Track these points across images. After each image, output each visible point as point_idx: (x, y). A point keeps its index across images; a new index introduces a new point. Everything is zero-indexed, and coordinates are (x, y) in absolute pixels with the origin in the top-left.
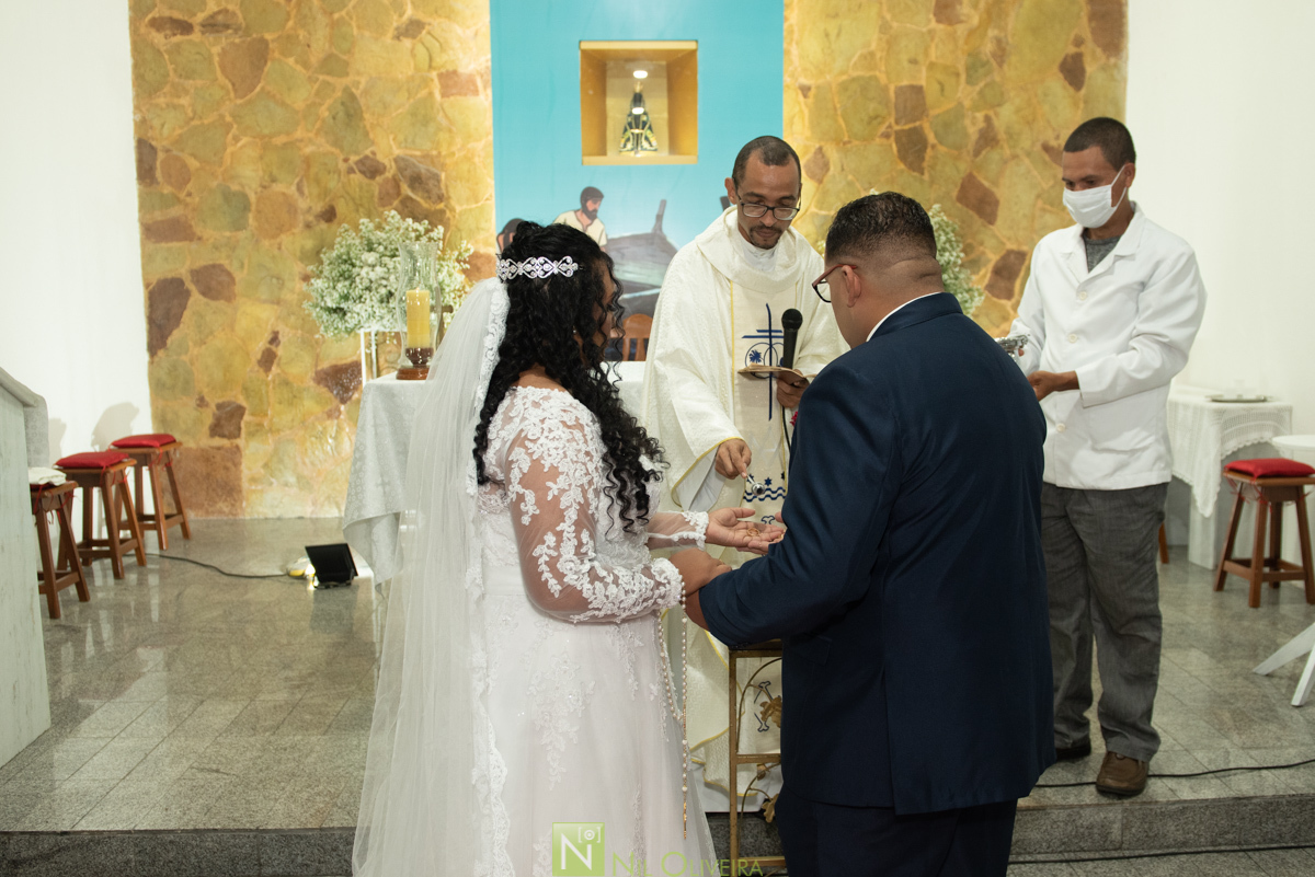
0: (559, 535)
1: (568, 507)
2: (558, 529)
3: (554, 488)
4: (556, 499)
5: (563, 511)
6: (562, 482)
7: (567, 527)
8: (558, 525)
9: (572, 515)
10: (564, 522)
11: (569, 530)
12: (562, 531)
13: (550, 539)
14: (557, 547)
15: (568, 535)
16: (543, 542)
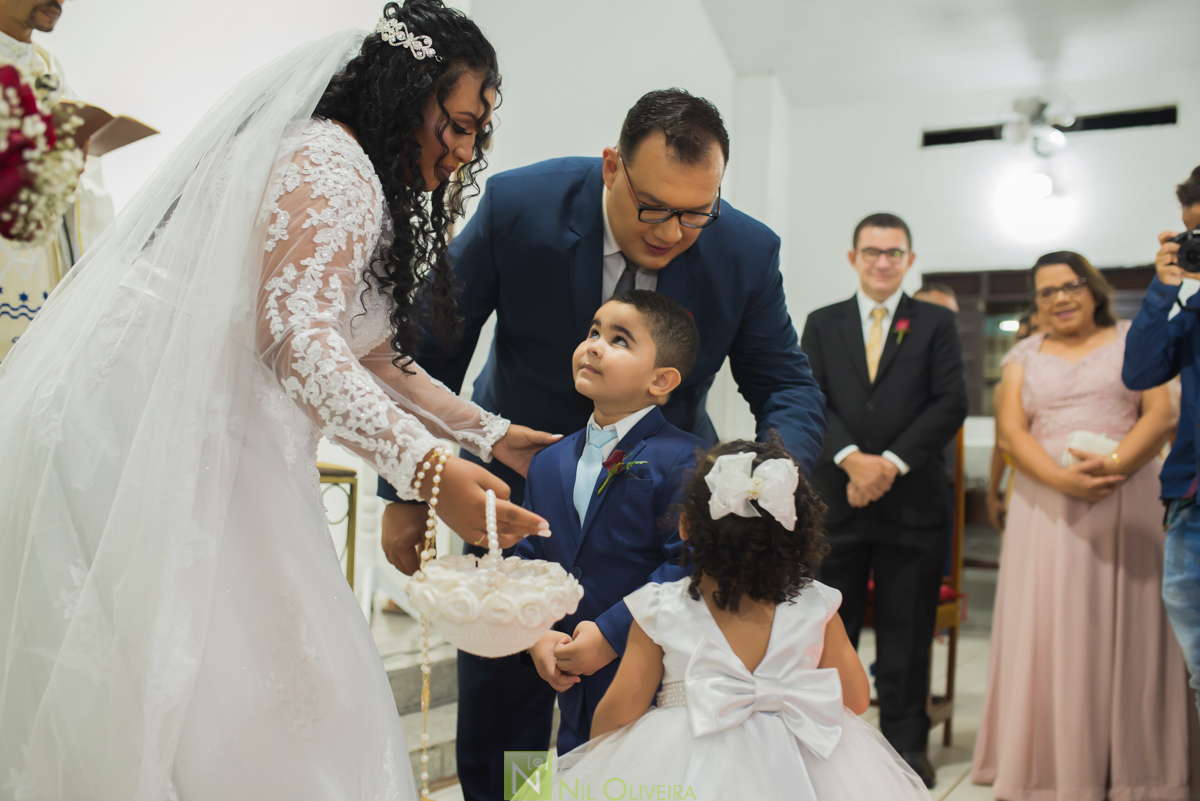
0: (301, 268)
1: (322, 244)
2: (303, 262)
3: (315, 217)
4: (314, 230)
5: (316, 245)
6: (327, 215)
7: (315, 265)
8: (305, 258)
9: (325, 254)
10: (313, 257)
11: (317, 268)
12: (306, 266)
13: (290, 272)
14: (295, 283)
15: (313, 272)
16: (280, 274)
